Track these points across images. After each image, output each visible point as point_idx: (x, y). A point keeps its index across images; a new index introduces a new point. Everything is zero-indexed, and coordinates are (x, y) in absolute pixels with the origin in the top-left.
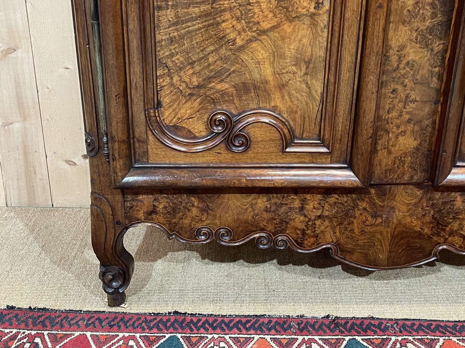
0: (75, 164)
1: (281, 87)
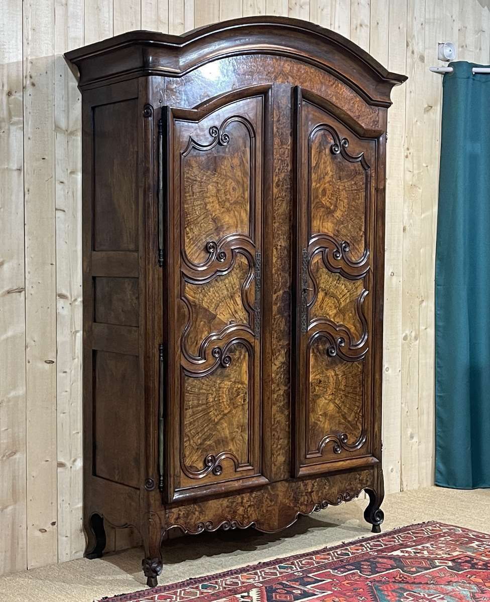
0: (46, 531)
1: (233, 439)
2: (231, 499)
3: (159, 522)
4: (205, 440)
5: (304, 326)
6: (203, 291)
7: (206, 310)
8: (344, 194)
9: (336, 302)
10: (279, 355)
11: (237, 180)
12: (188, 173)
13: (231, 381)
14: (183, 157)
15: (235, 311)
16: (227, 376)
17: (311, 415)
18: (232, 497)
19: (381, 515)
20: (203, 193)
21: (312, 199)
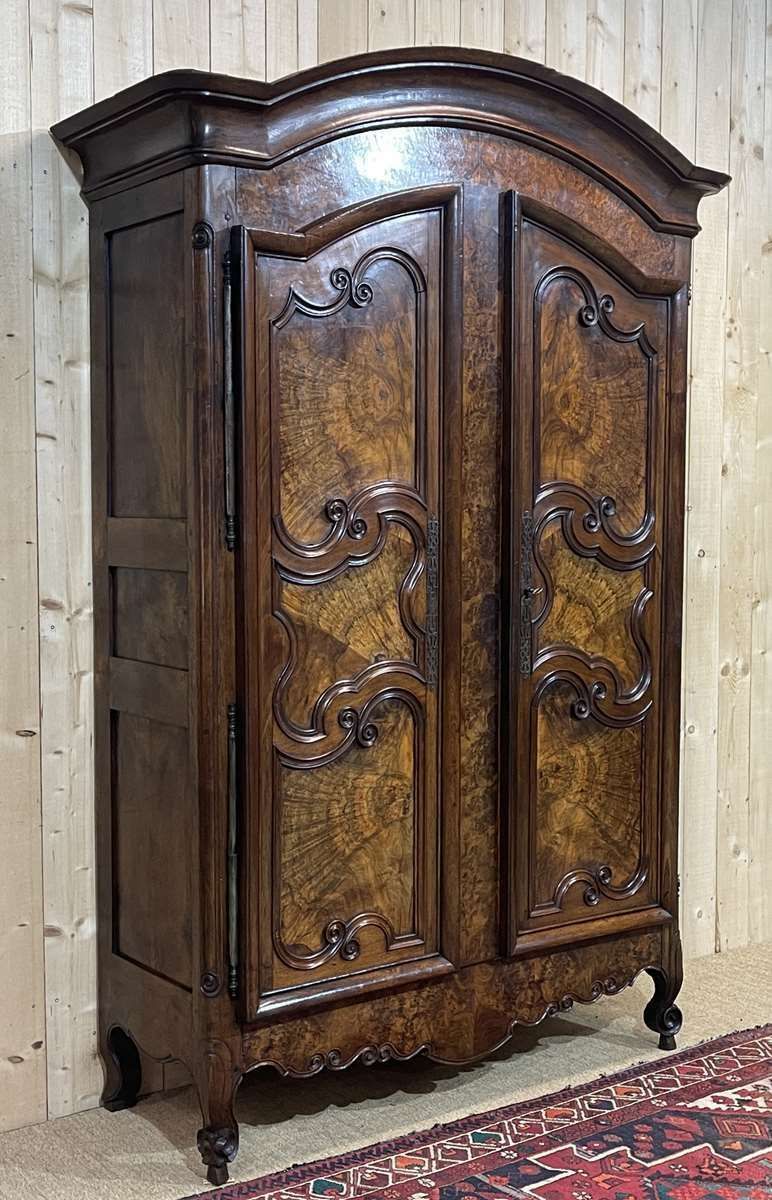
0: (22, 1060)
1: (382, 887)
2: (378, 1004)
3: (230, 1058)
4: (324, 892)
5: (526, 663)
6: (320, 597)
7: (327, 636)
8: (605, 405)
9: (590, 612)
10: (475, 719)
11: (389, 375)
12: (287, 362)
13: (377, 774)
14: (275, 329)
15: (386, 635)
16: (369, 765)
17: (541, 833)
18: (381, 1000)
19: (677, 1017)
20: (319, 403)
21: (542, 415)
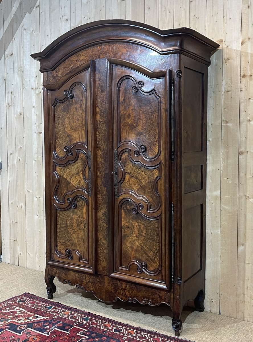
5: (116, 194)
6: (64, 170)
7: (66, 179)
8: (143, 116)
9: (139, 182)
10: (103, 207)
11: (79, 115)
15: (79, 181)
16: (76, 213)
20: (63, 123)
21: (121, 121)
